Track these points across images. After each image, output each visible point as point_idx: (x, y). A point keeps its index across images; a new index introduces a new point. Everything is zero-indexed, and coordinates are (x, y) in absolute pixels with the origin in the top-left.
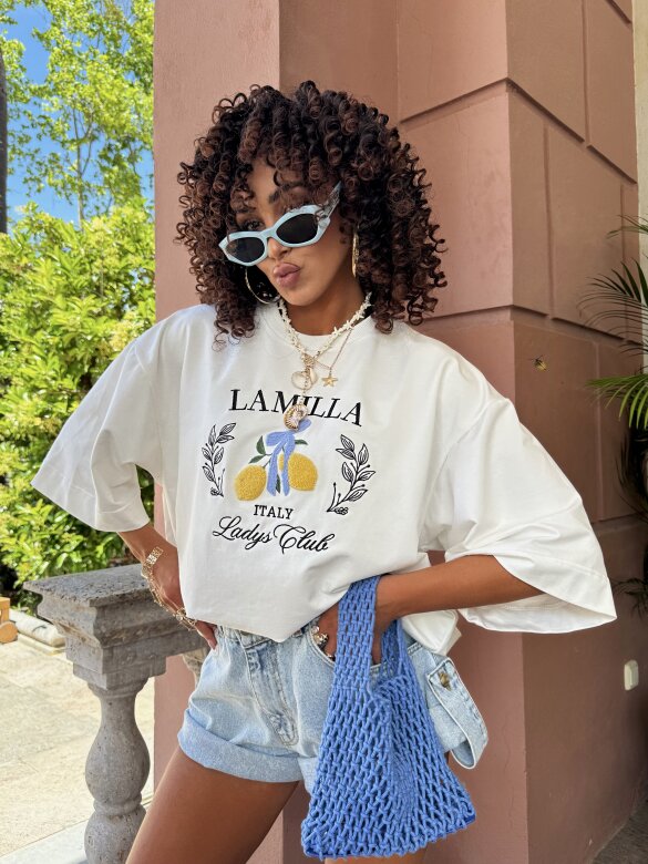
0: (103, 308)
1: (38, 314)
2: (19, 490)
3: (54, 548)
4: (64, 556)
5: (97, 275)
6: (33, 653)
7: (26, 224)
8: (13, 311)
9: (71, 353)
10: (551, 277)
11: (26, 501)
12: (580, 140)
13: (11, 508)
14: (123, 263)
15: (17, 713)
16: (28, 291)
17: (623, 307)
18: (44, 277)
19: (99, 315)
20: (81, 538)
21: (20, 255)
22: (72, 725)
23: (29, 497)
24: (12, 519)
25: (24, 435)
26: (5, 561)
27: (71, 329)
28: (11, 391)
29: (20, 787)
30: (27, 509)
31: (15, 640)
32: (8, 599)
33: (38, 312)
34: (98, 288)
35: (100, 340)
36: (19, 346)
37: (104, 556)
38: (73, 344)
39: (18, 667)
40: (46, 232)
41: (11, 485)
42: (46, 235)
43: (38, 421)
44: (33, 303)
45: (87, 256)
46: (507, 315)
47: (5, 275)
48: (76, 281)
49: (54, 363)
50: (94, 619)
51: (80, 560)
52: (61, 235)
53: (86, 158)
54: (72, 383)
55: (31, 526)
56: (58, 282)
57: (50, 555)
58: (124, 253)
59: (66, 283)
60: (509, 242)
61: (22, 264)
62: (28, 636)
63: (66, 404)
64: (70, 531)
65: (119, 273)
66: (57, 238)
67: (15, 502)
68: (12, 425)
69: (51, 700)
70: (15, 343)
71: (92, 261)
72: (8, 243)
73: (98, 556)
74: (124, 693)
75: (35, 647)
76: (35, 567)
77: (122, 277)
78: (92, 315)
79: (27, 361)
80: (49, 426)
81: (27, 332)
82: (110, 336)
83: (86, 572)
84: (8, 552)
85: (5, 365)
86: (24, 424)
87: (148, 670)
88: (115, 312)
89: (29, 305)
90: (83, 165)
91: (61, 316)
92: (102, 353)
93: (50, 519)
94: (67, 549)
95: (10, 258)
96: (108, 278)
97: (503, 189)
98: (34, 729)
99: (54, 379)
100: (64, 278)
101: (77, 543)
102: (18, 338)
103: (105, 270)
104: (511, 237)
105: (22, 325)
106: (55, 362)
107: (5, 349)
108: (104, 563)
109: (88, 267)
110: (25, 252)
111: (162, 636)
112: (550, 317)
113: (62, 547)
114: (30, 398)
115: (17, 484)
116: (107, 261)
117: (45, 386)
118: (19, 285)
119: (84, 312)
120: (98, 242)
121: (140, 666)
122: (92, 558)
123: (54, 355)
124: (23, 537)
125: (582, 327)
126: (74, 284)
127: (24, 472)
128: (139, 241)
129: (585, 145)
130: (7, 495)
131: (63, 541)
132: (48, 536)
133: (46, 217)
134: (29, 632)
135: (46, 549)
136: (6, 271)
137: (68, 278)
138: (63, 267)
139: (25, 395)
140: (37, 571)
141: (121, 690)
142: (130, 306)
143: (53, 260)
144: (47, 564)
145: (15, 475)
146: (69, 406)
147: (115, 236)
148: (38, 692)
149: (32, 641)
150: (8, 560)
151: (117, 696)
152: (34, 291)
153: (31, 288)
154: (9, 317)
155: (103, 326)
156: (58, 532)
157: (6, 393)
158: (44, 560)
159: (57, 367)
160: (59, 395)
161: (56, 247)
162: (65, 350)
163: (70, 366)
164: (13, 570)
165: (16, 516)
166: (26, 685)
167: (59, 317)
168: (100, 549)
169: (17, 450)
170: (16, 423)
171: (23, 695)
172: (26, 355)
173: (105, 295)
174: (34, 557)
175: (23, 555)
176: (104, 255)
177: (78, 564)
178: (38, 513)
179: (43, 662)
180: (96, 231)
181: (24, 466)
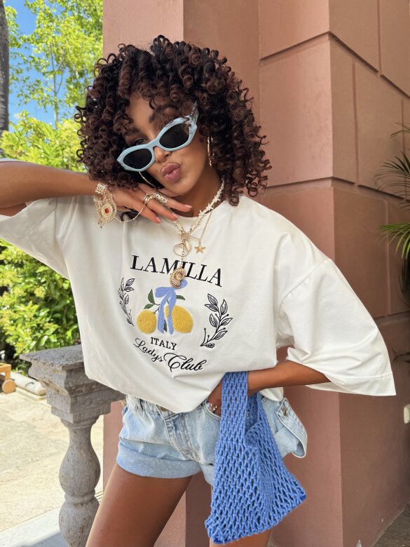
2: (17, 295)
3: (39, 332)
4: (45, 338)
6: (25, 399)
7: (22, 125)
10: (357, 159)
11: (21, 302)
12: (376, 71)
13: (12, 306)
15: (15, 438)
17: (403, 179)
18: (33, 159)
20: (56, 326)
21: (17, 144)
22: (51, 446)
23: (23, 300)
24: (13, 314)
25: (20, 261)
29: (18, 485)
30: (22, 307)
31: (15, 391)
32: (10, 365)
34: (67, 166)
37: (71, 338)
39: (16, 409)
40: (34, 130)
41: (12, 292)
42: (34, 132)
45: (61, 146)
46: (329, 183)
48: (53, 162)
50: (65, 378)
51: (56, 341)
52: (43, 132)
53: (60, 82)
55: (25, 319)
57: (37, 337)
59: (47, 162)
60: (331, 137)
61: (19, 151)
62: (22, 389)
64: (49, 322)
66: (41, 134)
67: (14, 304)
68: (12, 254)
69: (37, 430)
71: (64, 149)
72: (10, 137)
73: (67, 338)
74: (84, 426)
75: (27, 396)
76: (27, 345)
83: (59, 348)
84: (10, 335)
86: (20, 253)
87: (99, 410)
90: (57, 86)
93: (37, 314)
94: (47, 333)
95: (11, 147)
96: (73, 159)
97: (326, 103)
98: (27, 448)
100: (46, 159)
101: (54, 330)
103: (72, 155)
104: (331, 134)
108: (72, 342)
109: (61, 152)
110: (20, 143)
112: (357, 185)
113: (44, 332)
115: (15, 291)
116: (73, 148)
120: (67, 137)
121: (94, 408)
122: (64, 339)
124: (20, 325)
125: (377, 191)
126: (52, 163)
127: (20, 284)
129: (379, 74)
130: (9, 299)
131: (45, 328)
132: (35, 325)
133: (34, 120)
134: (23, 386)
135: (34, 333)
136: (8, 155)
137: (48, 159)
138: (45, 153)
140: (28, 347)
141: (82, 424)
143: (39, 148)
144: (34, 343)
145: (14, 286)
148: (29, 424)
149: (25, 392)
150: (9, 340)
151: (79, 427)
156: (42, 322)
158: (33, 340)
161: (41, 140)
164: (13, 347)
165: (15, 312)
166: (21, 420)
168: (69, 334)
169: (16, 270)
170: (15, 253)
171: (18, 427)
174: (26, 338)
175: (19, 337)
176: (71, 145)
177: (54, 343)
178: (29, 310)
179: (32, 405)
180: (66, 129)
181: (20, 280)
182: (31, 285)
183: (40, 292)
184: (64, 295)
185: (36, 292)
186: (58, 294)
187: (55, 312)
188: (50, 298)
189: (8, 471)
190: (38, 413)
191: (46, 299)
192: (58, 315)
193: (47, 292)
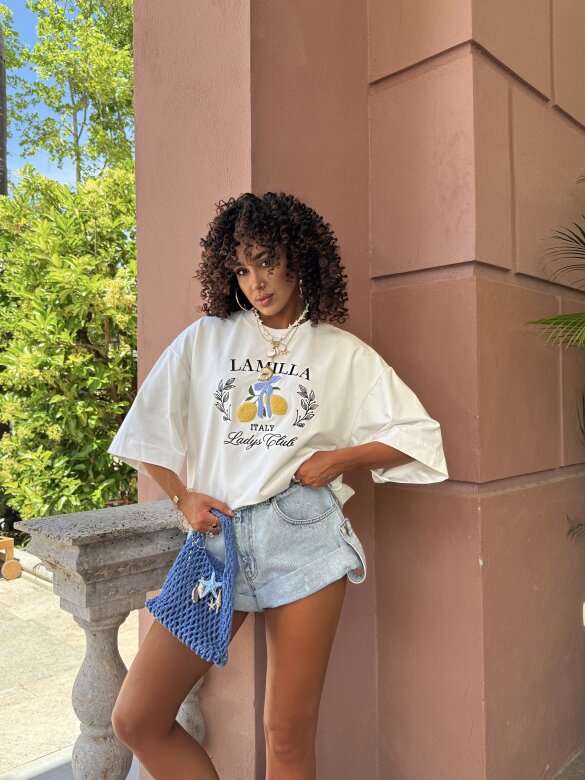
0: (97, 266)
1: (36, 271)
2: (21, 437)
3: (54, 490)
4: (64, 499)
5: (91, 234)
6: (34, 588)
7: (24, 186)
8: (13, 270)
9: (67, 309)
10: (514, 234)
11: (30, 448)
12: (545, 99)
13: (15, 454)
14: (116, 223)
15: (20, 644)
16: (27, 250)
18: (41, 237)
19: (93, 273)
20: (79, 481)
21: (18, 215)
23: (31, 444)
24: (16, 465)
25: (25, 386)
26: (9, 504)
27: (67, 286)
28: (12, 344)
29: (21, 711)
30: (29, 455)
31: (20, 576)
32: (12, 539)
33: (37, 270)
34: (92, 246)
35: (94, 297)
36: (19, 302)
37: (101, 499)
38: (69, 300)
39: (21, 601)
40: (42, 194)
41: (14, 432)
42: (42, 197)
43: (37, 373)
44: (32, 261)
45: (82, 217)
46: (470, 270)
47: (7, 235)
48: (71, 241)
49: (52, 319)
50: (77, 557)
51: (79, 504)
52: (56, 196)
53: (81, 122)
54: (69, 337)
55: (33, 471)
56: (54, 242)
57: (50, 497)
58: (116, 213)
59: (62, 242)
60: (473, 199)
61: (21, 224)
62: (30, 572)
63: (62, 357)
64: (69, 476)
65: (112, 232)
66: (52, 199)
67: (18, 449)
68: (14, 376)
69: (51, 632)
70: (16, 299)
71: (85, 222)
72: (7, 204)
73: (95, 499)
74: (106, 625)
75: (37, 583)
76: (36, 510)
77: (115, 236)
78: (85, 272)
79: (27, 316)
80: (48, 377)
81: (26, 288)
82: (104, 292)
83: (83, 512)
84: (12, 496)
85: (7, 320)
86: (24, 376)
87: (129, 603)
88: (108, 269)
89: (28, 263)
90: (79, 128)
91: (57, 274)
92: (96, 308)
93: (50, 464)
94: (66, 492)
95: (10, 218)
96: (101, 237)
97: (466, 148)
98: (35, 659)
99: (52, 333)
100: (60, 237)
101: (76, 487)
102: (18, 294)
103: (99, 230)
104: (474, 195)
105: (21, 283)
106: (53, 317)
107: (7, 305)
108: (101, 504)
109: (83, 228)
110: (23, 213)
111: (143, 573)
112: (513, 272)
113: (61, 491)
114: (31, 351)
115: (19, 432)
116: (101, 221)
117: (43, 340)
118: (19, 245)
119: (79, 270)
120: (91, 203)
121: (121, 600)
122: (90, 501)
123: (52, 310)
124: (25, 481)
125: (546, 282)
126: (69, 243)
127: (26, 420)
128: (130, 201)
129: (551, 104)
130: (10, 443)
132: (48, 481)
133: (42, 179)
134: (30, 567)
135: (46, 492)
136: (7, 231)
137: (63, 237)
138: (59, 227)
139: (26, 349)
140: (39, 512)
141: (104, 623)
142: (123, 265)
143: (49, 220)
144: (47, 506)
145: (17, 423)
146: (66, 359)
147: (108, 196)
148: (39, 624)
149: (34, 577)
150: (12, 503)
151: (100, 628)
152: (33, 251)
153: (29, 247)
154: (10, 275)
155: (97, 284)
156: (59, 476)
157: (8, 346)
158: (45, 502)
159: (54, 322)
160: (57, 348)
162: (61, 306)
163: (67, 322)
164: (17, 513)
165: (19, 461)
166: (29, 618)
167: (56, 274)
168: (98, 493)
169: (19, 400)
170: (17, 375)
171: (24, 627)
172: (26, 311)
173: (99, 253)
174: (35, 500)
175: (25, 498)
176: (98, 215)
177: (76, 506)
178: (39, 458)
179: (46, 597)
180: (89, 192)
181: (25, 415)
182: (41, 422)
183: (55, 432)
184: (89, 436)
185: (48, 433)
186: (81, 435)
187: (78, 462)
188: (70, 442)
189: (9, 690)
190: (53, 608)
191: (64, 442)
192: (82, 467)
193: (64, 432)
